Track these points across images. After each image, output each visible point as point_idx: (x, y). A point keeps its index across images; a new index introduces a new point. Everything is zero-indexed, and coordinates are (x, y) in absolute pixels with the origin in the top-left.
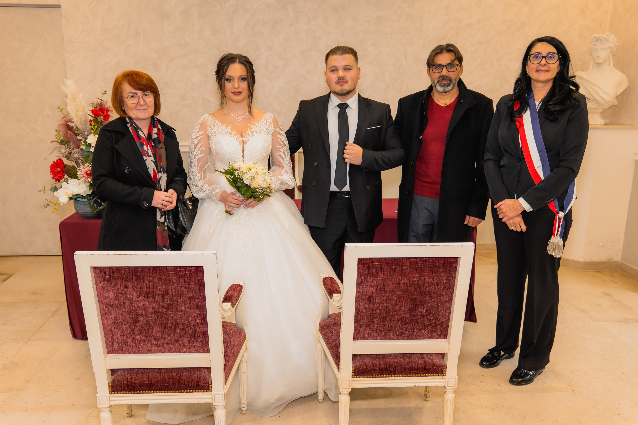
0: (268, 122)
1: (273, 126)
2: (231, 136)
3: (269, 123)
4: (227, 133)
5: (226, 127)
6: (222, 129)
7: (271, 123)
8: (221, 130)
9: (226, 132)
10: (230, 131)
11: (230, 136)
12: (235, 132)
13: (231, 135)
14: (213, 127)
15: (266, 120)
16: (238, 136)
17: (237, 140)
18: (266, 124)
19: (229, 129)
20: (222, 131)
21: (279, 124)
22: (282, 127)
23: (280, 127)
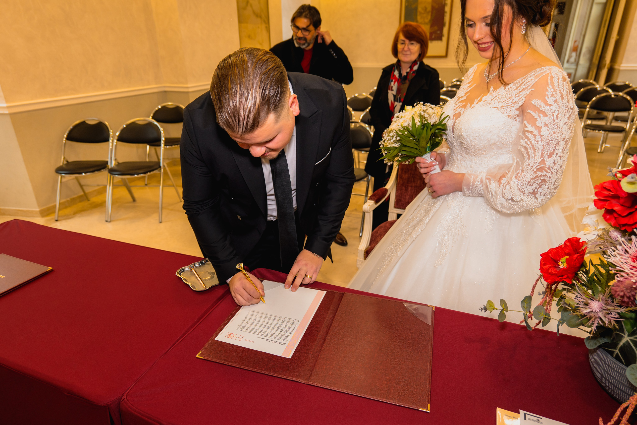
0: (525, 85)
1: (529, 93)
2: (455, 103)
5: (468, 88)
10: (463, 95)
13: (457, 101)
15: (523, 81)
16: (461, 104)
17: (454, 111)
18: (516, 89)
19: (466, 92)
21: (550, 91)
22: (555, 99)
23: (548, 98)
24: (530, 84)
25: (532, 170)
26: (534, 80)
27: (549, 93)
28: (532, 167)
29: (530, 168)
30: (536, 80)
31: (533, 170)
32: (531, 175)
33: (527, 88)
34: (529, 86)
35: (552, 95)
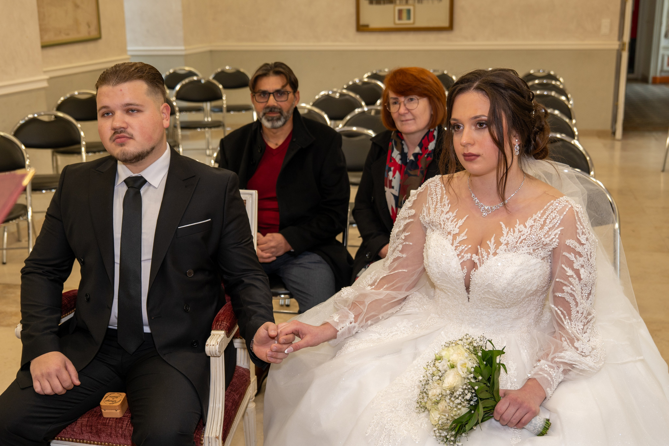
0: (550, 222)
1: (559, 232)
2: (452, 244)
3: (551, 226)
4: (449, 233)
5: (455, 220)
6: (445, 220)
7: (556, 226)
8: (442, 223)
9: (449, 230)
10: (457, 231)
11: (451, 241)
12: (465, 238)
13: (453, 240)
14: (431, 211)
15: (545, 217)
16: (466, 247)
17: (460, 257)
18: (541, 228)
19: (457, 226)
20: (444, 224)
21: (579, 228)
22: (586, 236)
23: (580, 236)
24: (557, 222)
25: (583, 316)
26: (559, 217)
27: (579, 231)
28: (582, 313)
29: (580, 315)
30: (562, 217)
31: (585, 317)
32: (581, 322)
33: (554, 226)
34: (556, 224)
35: (583, 233)
